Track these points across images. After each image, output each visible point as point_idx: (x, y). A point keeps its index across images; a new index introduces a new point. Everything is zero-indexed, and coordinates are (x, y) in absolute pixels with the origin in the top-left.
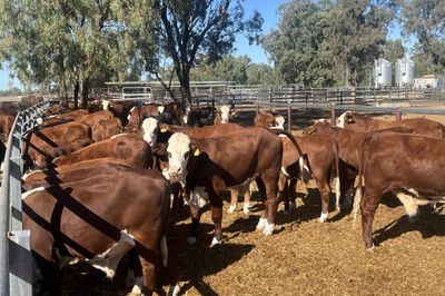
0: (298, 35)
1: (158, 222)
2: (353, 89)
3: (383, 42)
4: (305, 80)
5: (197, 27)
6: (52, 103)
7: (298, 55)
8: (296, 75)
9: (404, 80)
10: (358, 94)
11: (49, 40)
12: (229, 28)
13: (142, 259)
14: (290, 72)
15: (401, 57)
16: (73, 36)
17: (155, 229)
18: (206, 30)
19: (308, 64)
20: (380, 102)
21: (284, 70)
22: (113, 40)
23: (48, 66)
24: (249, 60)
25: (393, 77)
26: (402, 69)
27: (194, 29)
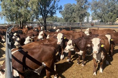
0: (68, 11)
1: (52, 60)
2: (80, 23)
3: (87, 13)
4: (70, 21)
5: (48, 9)
6: (15, 26)
7: (68, 16)
8: (68, 20)
9: (90, 21)
10: (81, 24)
11: (14, 12)
12: (55, 9)
13: (46, 70)
14: (66, 19)
15: (89, 16)
16: (20, 11)
17: (51, 62)
18: (50, 10)
19: (70, 17)
20: (87, 25)
21: (65, 19)
22: (29, 12)
23: (14, 18)
24: (57, 17)
25: (88, 20)
26: (90, 19)
27: (47, 9)
